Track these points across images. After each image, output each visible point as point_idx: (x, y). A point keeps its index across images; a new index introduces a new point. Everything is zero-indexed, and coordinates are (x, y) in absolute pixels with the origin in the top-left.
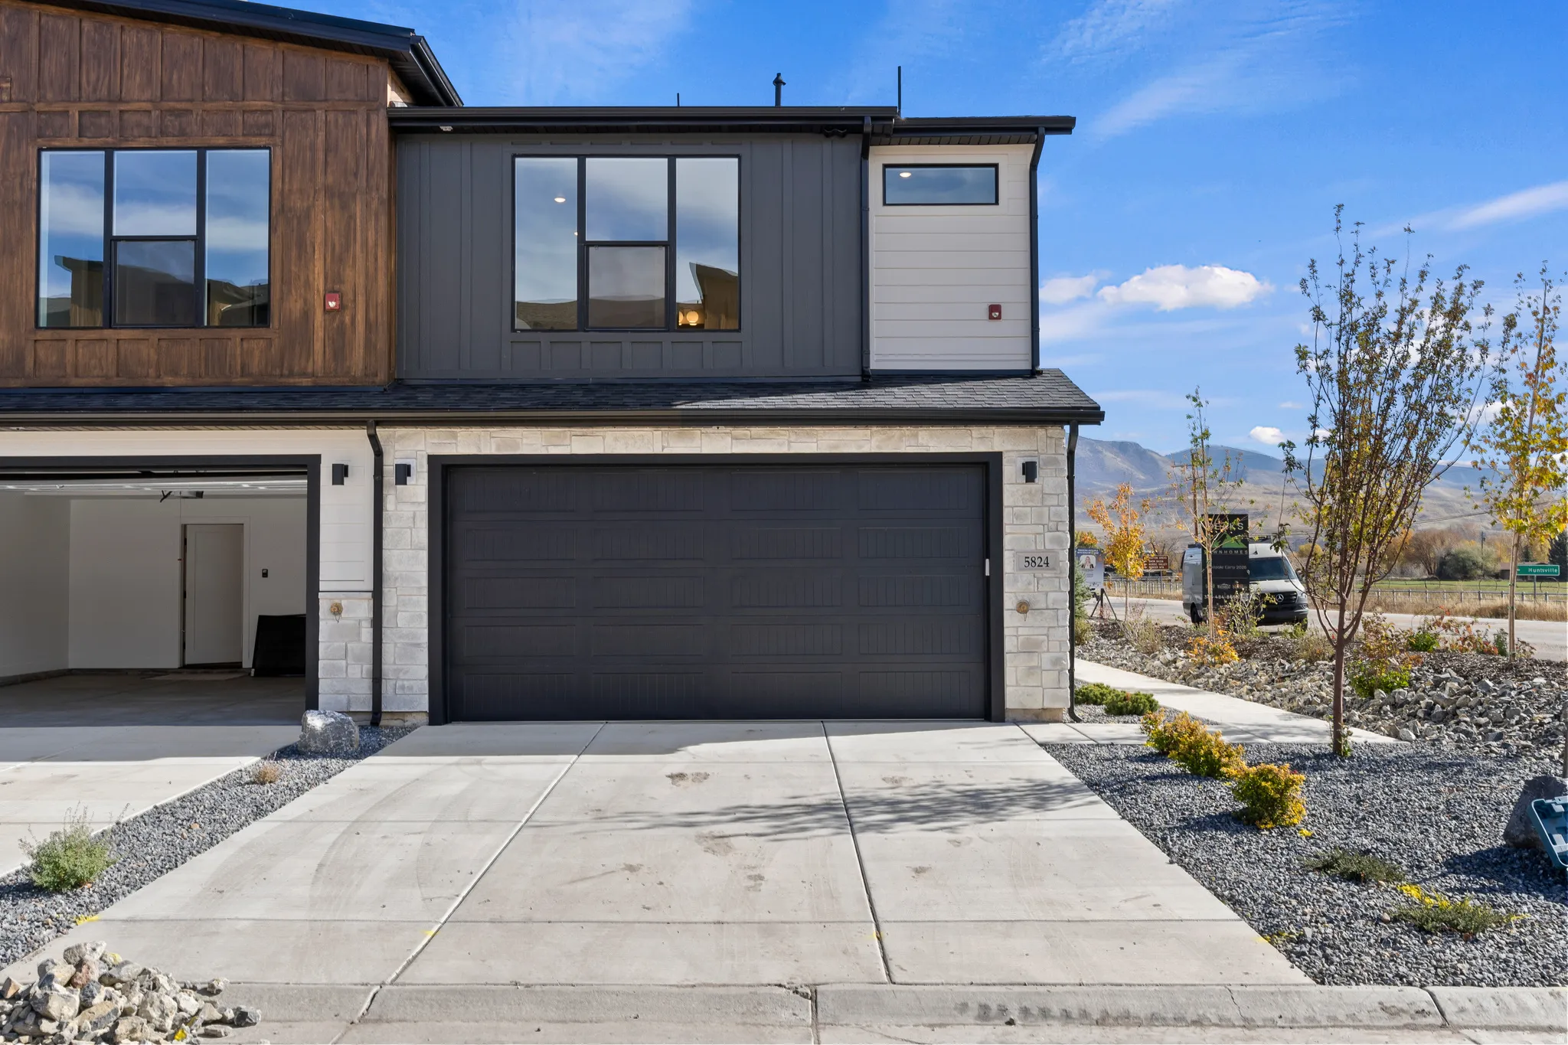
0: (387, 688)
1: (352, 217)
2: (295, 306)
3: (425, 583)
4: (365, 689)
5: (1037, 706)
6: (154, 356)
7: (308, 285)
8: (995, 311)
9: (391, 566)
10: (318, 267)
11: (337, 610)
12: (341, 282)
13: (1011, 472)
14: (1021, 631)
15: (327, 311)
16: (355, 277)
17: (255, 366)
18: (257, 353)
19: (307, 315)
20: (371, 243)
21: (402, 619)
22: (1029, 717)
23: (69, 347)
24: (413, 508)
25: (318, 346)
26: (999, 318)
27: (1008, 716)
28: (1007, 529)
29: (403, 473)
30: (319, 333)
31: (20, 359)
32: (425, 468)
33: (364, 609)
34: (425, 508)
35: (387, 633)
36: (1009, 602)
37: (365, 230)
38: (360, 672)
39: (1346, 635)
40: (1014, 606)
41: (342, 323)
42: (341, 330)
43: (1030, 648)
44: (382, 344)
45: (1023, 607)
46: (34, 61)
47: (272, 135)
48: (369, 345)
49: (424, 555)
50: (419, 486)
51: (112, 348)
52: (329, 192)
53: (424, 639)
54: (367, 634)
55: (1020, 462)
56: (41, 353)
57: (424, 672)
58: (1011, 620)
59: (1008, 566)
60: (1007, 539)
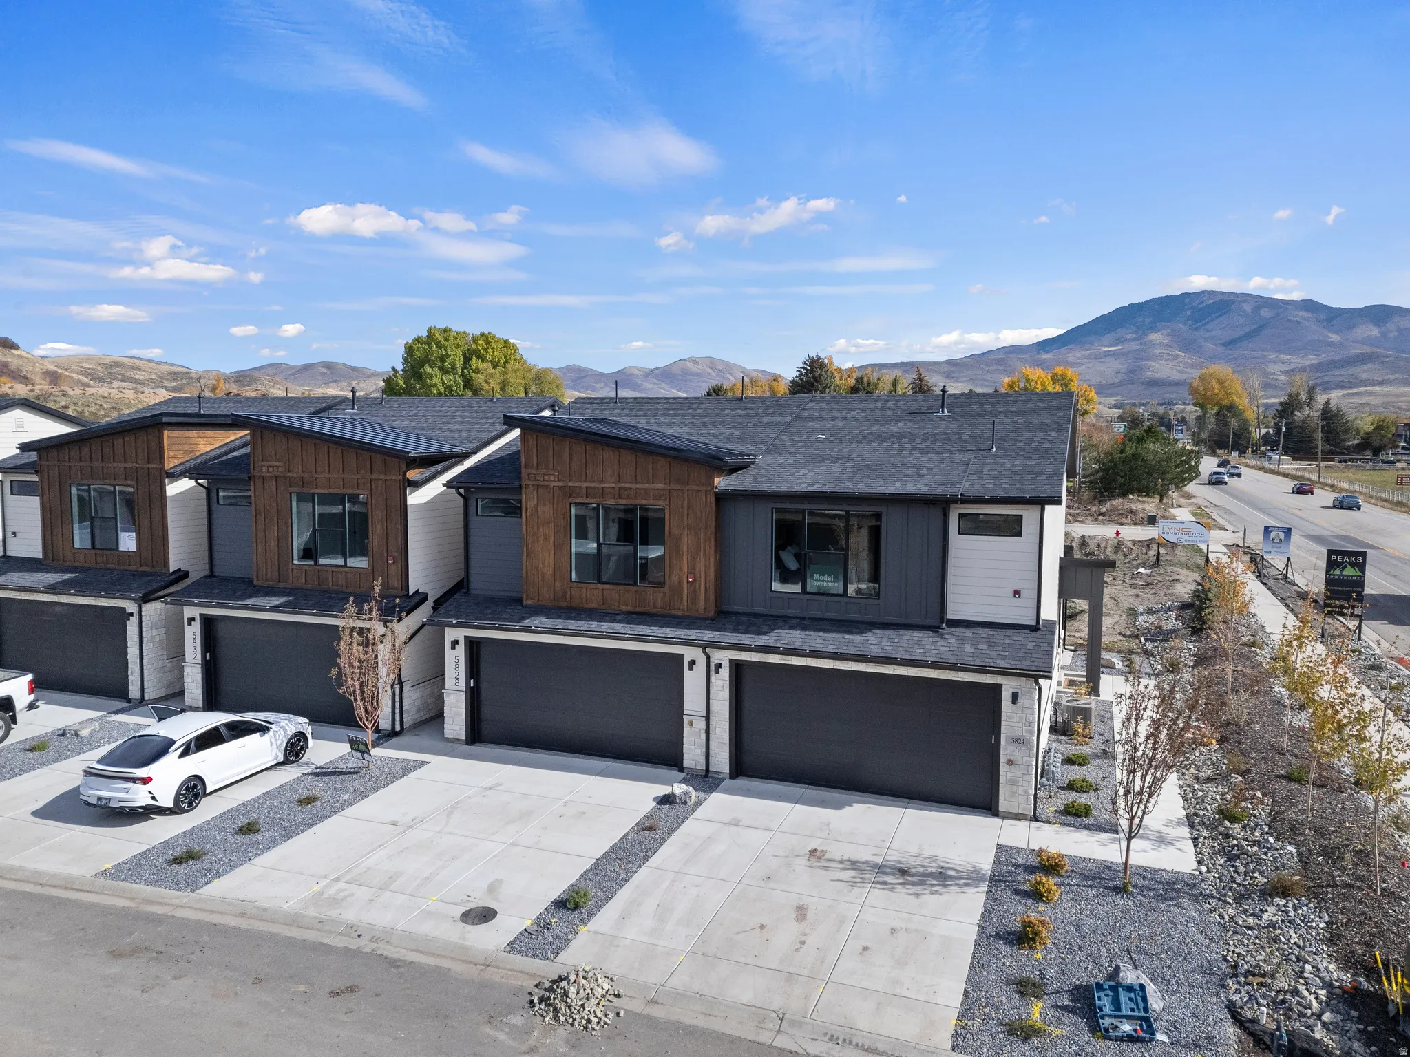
0: (712, 760)
1: (699, 539)
2: (675, 578)
3: (728, 716)
4: (702, 760)
5: (1015, 811)
6: (617, 597)
7: (681, 569)
8: (1017, 593)
9: (713, 707)
10: (685, 561)
11: (691, 724)
12: (694, 569)
13: (1006, 695)
14: (1008, 774)
15: (688, 582)
16: (700, 566)
17: (659, 603)
18: (659, 599)
19: (680, 583)
20: (707, 552)
21: (718, 731)
22: (1010, 816)
23: (584, 591)
24: (723, 682)
25: (685, 598)
26: (1019, 597)
27: (1000, 814)
28: (1003, 723)
29: (719, 666)
30: (685, 592)
31: (565, 595)
32: (728, 665)
33: (702, 725)
34: (728, 682)
35: (712, 737)
36: (1003, 759)
37: (705, 546)
38: (701, 752)
39: (1133, 834)
40: (1005, 761)
41: (695, 587)
42: (695, 591)
43: (1012, 782)
44: (712, 597)
45: (1010, 762)
46: (568, 462)
47: (665, 500)
48: (706, 599)
49: (727, 703)
50: (725, 673)
51: (601, 594)
52: (689, 528)
53: (727, 741)
54: (703, 736)
55: (1011, 691)
56: (573, 592)
57: (727, 755)
58: (1003, 768)
59: (1003, 742)
60: (1003, 728)
